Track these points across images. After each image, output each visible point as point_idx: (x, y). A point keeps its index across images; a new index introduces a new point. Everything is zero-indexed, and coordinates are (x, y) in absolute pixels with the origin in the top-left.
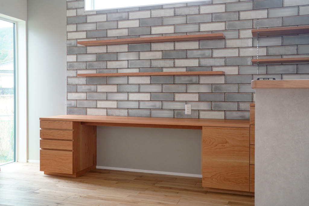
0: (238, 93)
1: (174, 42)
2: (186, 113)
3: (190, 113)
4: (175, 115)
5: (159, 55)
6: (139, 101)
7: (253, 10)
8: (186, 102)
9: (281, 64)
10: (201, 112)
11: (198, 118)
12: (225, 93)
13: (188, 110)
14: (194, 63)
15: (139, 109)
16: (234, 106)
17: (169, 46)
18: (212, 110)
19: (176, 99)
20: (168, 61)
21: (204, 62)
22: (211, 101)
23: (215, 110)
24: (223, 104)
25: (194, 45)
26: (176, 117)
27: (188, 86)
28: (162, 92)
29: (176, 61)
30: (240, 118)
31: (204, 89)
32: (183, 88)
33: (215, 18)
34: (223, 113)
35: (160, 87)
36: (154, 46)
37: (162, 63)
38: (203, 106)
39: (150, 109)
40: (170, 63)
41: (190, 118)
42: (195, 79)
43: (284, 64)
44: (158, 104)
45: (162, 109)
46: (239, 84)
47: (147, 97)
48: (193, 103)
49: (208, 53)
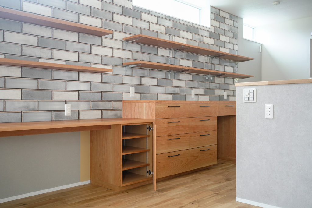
0: (112, 92)
1: (52, 28)
2: (66, 114)
3: (70, 114)
4: (54, 117)
5: (33, 41)
6: (4, 100)
7: (123, 15)
8: (66, 101)
9: (140, 68)
10: (80, 112)
11: (78, 119)
12: (102, 91)
13: (67, 110)
14: (73, 57)
15: (4, 111)
16: (108, 105)
17: (46, 32)
18: (91, 110)
19: (55, 98)
20: (45, 51)
21: (84, 57)
22: (90, 100)
23: (93, 110)
24: (100, 103)
25: (74, 37)
26: (54, 120)
27: (68, 83)
28: (37, 89)
29: (55, 52)
30: (114, 117)
31: (84, 87)
32: (62, 85)
33: (93, 13)
34: (100, 112)
35: (35, 82)
36: (27, 28)
37: (37, 52)
38: (83, 105)
39: (21, 111)
40: (46, 53)
41: (70, 120)
42: (74, 75)
43: (142, 68)
44: (32, 105)
45: (37, 111)
46: (113, 84)
47: (17, 94)
48: (73, 103)
49: (87, 48)
